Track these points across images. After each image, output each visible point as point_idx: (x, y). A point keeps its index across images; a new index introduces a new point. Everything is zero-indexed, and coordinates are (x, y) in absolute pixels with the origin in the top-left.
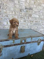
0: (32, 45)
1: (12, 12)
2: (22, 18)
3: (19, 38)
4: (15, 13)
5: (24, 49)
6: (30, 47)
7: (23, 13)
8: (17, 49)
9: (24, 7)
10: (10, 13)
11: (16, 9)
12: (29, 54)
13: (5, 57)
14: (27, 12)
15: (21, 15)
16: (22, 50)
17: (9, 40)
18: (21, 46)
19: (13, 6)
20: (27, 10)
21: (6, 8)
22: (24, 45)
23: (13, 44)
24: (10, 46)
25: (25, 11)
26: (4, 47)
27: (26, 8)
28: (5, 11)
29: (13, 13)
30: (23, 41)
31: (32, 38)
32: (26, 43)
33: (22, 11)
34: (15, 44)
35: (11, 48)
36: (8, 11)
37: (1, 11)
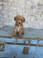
0: (39, 49)
1: (23, 10)
2: (33, 16)
4: (26, 10)
7: (34, 10)
9: (36, 3)
11: (27, 6)
14: (39, 8)
15: (32, 12)
17: (12, 38)
20: (39, 6)
21: (17, 5)
22: (28, 46)
23: (15, 42)
24: (12, 44)
25: (37, 8)
26: (6, 43)
28: (16, 8)
29: (24, 10)
30: (27, 42)
32: (31, 45)
33: (34, 8)
34: (17, 42)
35: (13, 46)
36: (19, 9)
37: (12, 9)
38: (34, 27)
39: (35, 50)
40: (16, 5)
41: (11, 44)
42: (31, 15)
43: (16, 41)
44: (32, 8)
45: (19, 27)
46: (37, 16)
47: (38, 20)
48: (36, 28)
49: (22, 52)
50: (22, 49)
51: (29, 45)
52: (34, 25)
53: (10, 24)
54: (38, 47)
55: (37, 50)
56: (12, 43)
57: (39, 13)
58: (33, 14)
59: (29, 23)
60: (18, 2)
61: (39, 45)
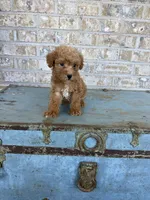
1: (72, 21)
4: (84, 22)
6: (127, 175)
7: (117, 21)
10: (64, 27)
11: (89, 6)
15: (107, 29)
17: (27, 129)
20: (136, 4)
21: (50, 6)
22: (96, 159)
24: (32, 153)
25: (127, 10)
26: (8, 150)
28: (45, 18)
29: (77, 24)
31: (136, 134)
32: (105, 155)
33: (114, 11)
36: (56, 19)
37: (31, 22)
38: (120, 86)
40: (47, 6)
41: (26, 153)
42: (106, 41)
43: (46, 140)
44: (107, 12)
46: (129, 42)
48: (128, 87)
49: (72, 181)
50: (73, 168)
51: (99, 154)
52: (120, 76)
53: (29, 76)
54: (136, 160)
55: (133, 171)
56: (32, 148)
57: (135, 30)
58: (114, 37)
59: (100, 69)
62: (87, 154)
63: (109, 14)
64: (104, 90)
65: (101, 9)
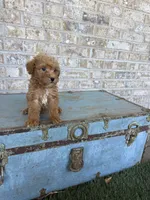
1: (37, 32)
2: (73, 52)
3: (63, 123)
4: (49, 34)
5: (82, 158)
7: (75, 35)
8: (58, 160)
9: (78, 13)
10: (31, 37)
11: (52, 21)
12: (99, 173)
13: (15, 186)
14: (89, 30)
15: (67, 41)
16: (75, 163)
17: (28, 130)
18: (72, 150)
19: (38, 10)
20: (88, 23)
21: (16, 17)
22: (82, 144)
24: (33, 150)
25: (82, 27)
26: (11, 153)
27: (85, 19)
29: (42, 35)
32: (88, 140)
33: (72, 27)
36: (23, 30)
38: (81, 88)
39: (99, 149)
40: (13, 16)
41: (28, 151)
42: (67, 52)
44: (67, 27)
45: (47, 93)
46: (85, 53)
47: (89, 65)
49: (65, 167)
50: (66, 156)
51: (84, 140)
55: (105, 148)
56: (33, 146)
57: (89, 43)
58: (72, 48)
59: (64, 74)
60: (17, 4)
61: (110, 133)
62: (76, 142)
63: (69, 30)
64: (69, 92)
65: (62, 25)
